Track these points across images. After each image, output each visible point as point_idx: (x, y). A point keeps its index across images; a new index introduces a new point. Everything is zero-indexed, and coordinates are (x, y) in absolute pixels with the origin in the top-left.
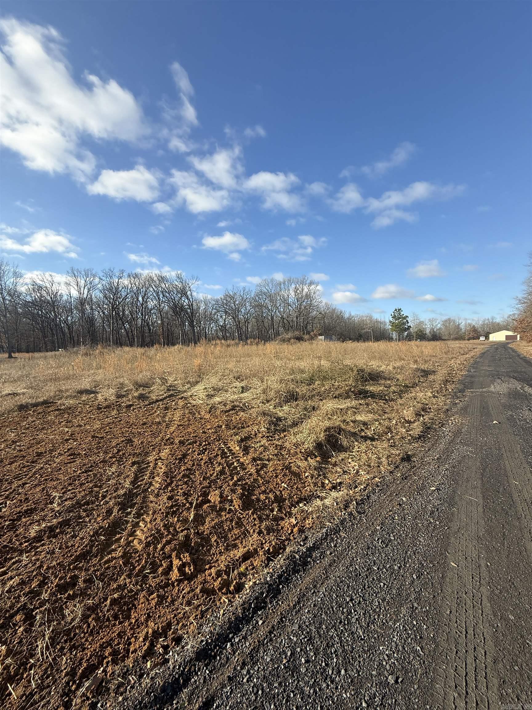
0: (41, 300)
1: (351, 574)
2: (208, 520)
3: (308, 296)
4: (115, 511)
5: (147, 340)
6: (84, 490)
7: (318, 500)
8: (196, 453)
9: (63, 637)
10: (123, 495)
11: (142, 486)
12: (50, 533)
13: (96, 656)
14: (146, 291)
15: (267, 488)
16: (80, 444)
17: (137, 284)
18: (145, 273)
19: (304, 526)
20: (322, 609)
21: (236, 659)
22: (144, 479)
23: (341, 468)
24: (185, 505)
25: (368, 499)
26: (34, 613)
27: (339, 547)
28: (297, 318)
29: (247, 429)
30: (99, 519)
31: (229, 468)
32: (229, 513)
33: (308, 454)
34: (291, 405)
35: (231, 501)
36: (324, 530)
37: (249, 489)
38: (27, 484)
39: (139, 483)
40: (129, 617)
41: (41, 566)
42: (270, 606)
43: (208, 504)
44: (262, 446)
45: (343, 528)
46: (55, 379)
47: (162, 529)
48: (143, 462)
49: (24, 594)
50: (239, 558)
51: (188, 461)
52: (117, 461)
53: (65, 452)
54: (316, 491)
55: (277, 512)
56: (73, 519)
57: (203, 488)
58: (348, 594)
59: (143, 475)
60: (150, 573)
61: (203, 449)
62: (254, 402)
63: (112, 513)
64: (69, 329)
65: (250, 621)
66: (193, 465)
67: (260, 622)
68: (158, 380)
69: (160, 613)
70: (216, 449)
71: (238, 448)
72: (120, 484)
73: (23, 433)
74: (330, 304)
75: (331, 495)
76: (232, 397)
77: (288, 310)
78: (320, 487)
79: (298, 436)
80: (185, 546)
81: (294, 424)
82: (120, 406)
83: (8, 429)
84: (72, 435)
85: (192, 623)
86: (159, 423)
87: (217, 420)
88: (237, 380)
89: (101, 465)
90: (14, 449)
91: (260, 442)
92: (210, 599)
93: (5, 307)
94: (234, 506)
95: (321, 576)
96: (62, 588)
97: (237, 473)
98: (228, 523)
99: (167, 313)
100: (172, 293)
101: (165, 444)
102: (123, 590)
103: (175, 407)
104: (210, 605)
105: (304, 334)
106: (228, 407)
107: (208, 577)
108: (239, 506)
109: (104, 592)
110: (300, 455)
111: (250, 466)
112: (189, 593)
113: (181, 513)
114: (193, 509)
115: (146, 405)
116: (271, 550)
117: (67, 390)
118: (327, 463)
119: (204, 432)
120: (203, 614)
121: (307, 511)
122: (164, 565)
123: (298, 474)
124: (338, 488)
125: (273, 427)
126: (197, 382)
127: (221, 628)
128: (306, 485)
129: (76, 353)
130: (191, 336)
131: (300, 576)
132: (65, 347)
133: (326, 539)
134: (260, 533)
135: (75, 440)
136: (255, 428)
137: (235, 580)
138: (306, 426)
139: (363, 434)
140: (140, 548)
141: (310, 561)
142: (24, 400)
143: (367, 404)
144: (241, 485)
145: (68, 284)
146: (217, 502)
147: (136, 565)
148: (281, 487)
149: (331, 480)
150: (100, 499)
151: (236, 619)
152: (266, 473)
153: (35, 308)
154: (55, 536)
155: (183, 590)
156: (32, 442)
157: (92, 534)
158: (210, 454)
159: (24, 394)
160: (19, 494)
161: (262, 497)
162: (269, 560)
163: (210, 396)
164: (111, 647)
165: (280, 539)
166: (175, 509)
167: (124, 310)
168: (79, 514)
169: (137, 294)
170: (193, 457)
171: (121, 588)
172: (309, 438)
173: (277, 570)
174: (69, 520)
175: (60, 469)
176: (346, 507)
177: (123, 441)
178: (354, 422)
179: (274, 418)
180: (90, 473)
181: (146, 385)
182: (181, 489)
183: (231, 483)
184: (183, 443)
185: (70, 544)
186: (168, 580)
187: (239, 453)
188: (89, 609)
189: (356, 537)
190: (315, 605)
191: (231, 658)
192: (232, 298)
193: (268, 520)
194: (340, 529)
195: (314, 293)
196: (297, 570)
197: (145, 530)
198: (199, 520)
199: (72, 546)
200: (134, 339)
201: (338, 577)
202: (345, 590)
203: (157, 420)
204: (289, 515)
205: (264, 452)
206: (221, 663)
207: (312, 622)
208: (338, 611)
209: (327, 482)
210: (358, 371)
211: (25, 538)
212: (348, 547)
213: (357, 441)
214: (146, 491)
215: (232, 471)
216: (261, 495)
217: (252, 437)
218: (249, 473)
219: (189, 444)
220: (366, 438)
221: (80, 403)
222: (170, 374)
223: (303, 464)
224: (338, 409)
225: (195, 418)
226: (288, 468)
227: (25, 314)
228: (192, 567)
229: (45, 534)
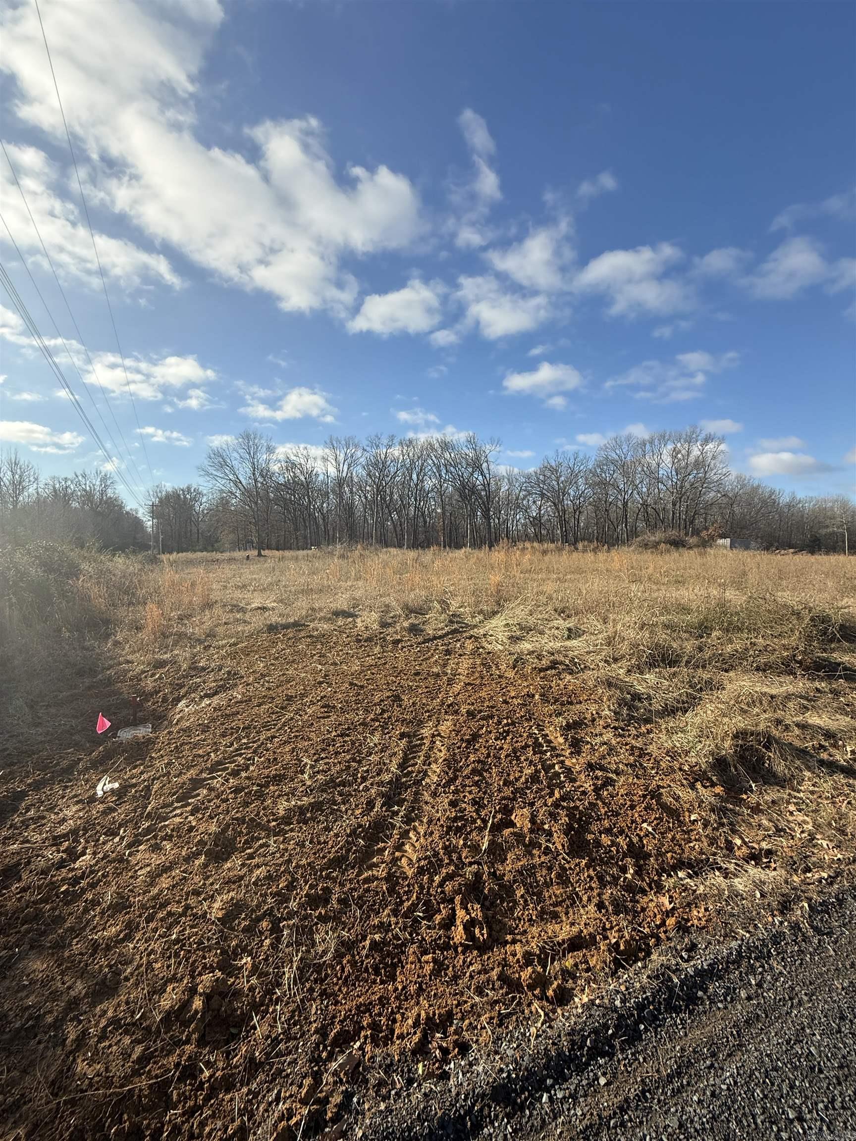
0: (294, 481)
1: (800, 1062)
2: (510, 856)
3: (699, 464)
4: (379, 803)
5: (422, 537)
6: (340, 763)
7: (717, 873)
8: (493, 736)
9: (312, 972)
10: (388, 783)
11: (414, 775)
12: (299, 815)
13: (351, 1020)
14: (423, 464)
15: (614, 824)
16: (335, 692)
17: (411, 455)
18: (422, 438)
19: (688, 920)
20: (729, 1109)
21: (559, 1131)
22: (416, 764)
23: (770, 820)
24: (474, 821)
25: (840, 905)
26: (281, 925)
27: (769, 990)
28: (674, 504)
29: (578, 706)
30: (358, 812)
31: (546, 773)
32: (546, 854)
33: (696, 777)
34: (660, 672)
35: (550, 834)
36: (734, 944)
37: (580, 819)
38: (276, 737)
39: (409, 769)
40: (393, 978)
41: (289, 861)
42: (620, 1057)
43: (511, 830)
44: (605, 743)
45: (778, 954)
46: (307, 591)
47: (442, 852)
48: (415, 736)
49: (271, 894)
50: (563, 941)
51: (480, 747)
52: (381, 726)
53: (318, 701)
54: (715, 854)
55: (633, 875)
56: (327, 803)
57: (503, 798)
58: (791, 1102)
59: (415, 757)
60: (423, 919)
61: (504, 731)
62: (589, 658)
63: (373, 807)
64: (324, 520)
65: (584, 1070)
66: (488, 756)
67: (603, 1081)
68: (436, 604)
69: (437, 989)
70: (525, 735)
71: (561, 740)
72: (384, 764)
73: (272, 664)
74: (748, 477)
75: (746, 871)
76: (551, 644)
77: (656, 490)
78: (722, 848)
79: (675, 737)
80: (473, 890)
81: (667, 710)
82: (384, 639)
83: (257, 656)
84: (326, 676)
85: (485, 1028)
86: (438, 675)
87: (525, 684)
88: (559, 615)
89: (360, 729)
90: (263, 685)
91: (601, 735)
92: (514, 998)
93: (257, 492)
94: (554, 843)
95: (728, 1038)
96: (314, 901)
97: (561, 786)
98: (544, 872)
99: (450, 498)
100: (460, 466)
101: (446, 712)
102: (387, 932)
103: (460, 652)
104: (514, 1009)
105: (687, 534)
106: (545, 662)
107: (511, 957)
108: (563, 846)
109: (363, 926)
110: (678, 775)
111: (582, 776)
112: (479, 973)
113: (469, 833)
114: (487, 832)
115: (419, 643)
116: (622, 947)
117: (321, 609)
118: (740, 802)
119: (505, 702)
120: (502, 1019)
121: (695, 891)
122: (444, 912)
123: (675, 811)
124: (765, 860)
125: (625, 711)
126: (495, 613)
127: (533, 1061)
128: (693, 838)
129: (331, 554)
130: (484, 533)
131: (681, 1020)
132: (318, 545)
133: (737, 962)
134: (600, 906)
135: (330, 685)
136: (593, 708)
137: (555, 979)
138: (694, 719)
139: (824, 756)
140: (410, 872)
141: (701, 998)
142: (274, 619)
143: (836, 693)
144: (568, 808)
145: (325, 459)
146: (526, 830)
147: (405, 898)
148: (641, 830)
149: (747, 840)
150: (359, 780)
151: (559, 1055)
152: (612, 797)
153: (287, 492)
154: (306, 822)
155: (471, 964)
156: (282, 678)
157: (348, 831)
158: (514, 740)
159: (273, 609)
160: (267, 750)
161: (605, 840)
162: (618, 964)
163: (514, 639)
164: (371, 1015)
165: (639, 931)
166: (460, 824)
167: (392, 493)
168: (333, 797)
169: (410, 471)
170: (487, 741)
171: (384, 927)
172: (699, 746)
173: (634, 992)
174: (322, 803)
175: (312, 724)
176: (785, 907)
177: (388, 697)
178: (803, 726)
179: (628, 694)
180: (347, 739)
181: (419, 611)
182: (470, 792)
183: (550, 801)
184: (472, 715)
185: (322, 839)
186: (449, 938)
187: (563, 750)
188: (343, 943)
189: (811, 983)
190: (713, 1094)
191: (550, 1123)
192: (554, 471)
193: (616, 885)
194: (769, 951)
195: (714, 457)
196: (675, 1006)
197: (417, 845)
198: (497, 852)
199: (325, 842)
200: (403, 536)
201: (767, 1055)
202: (785, 1092)
203: (435, 670)
204: (657, 887)
205: (609, 755)
206: (533, 1125)
207: (707, 1126)
208: (767, 1129)
209: (738, 842)
210: (812, 619)
211: (274, 815)
212: (791, 999)
213: (809, 769)
214: (418, 783)
215: (551, 779)
216: (603, 836)
217: (586, 724)
218: (581, 789)
219: (482, 719)
220: (832, 767)
221: (335, 630)
222: (454, 595)
223: (687, 795)
224: (764, 694)
225: (491, 675)
226: (655, 794)
227: (276, 500)
228: (485, 931)
229: (294, 816)
